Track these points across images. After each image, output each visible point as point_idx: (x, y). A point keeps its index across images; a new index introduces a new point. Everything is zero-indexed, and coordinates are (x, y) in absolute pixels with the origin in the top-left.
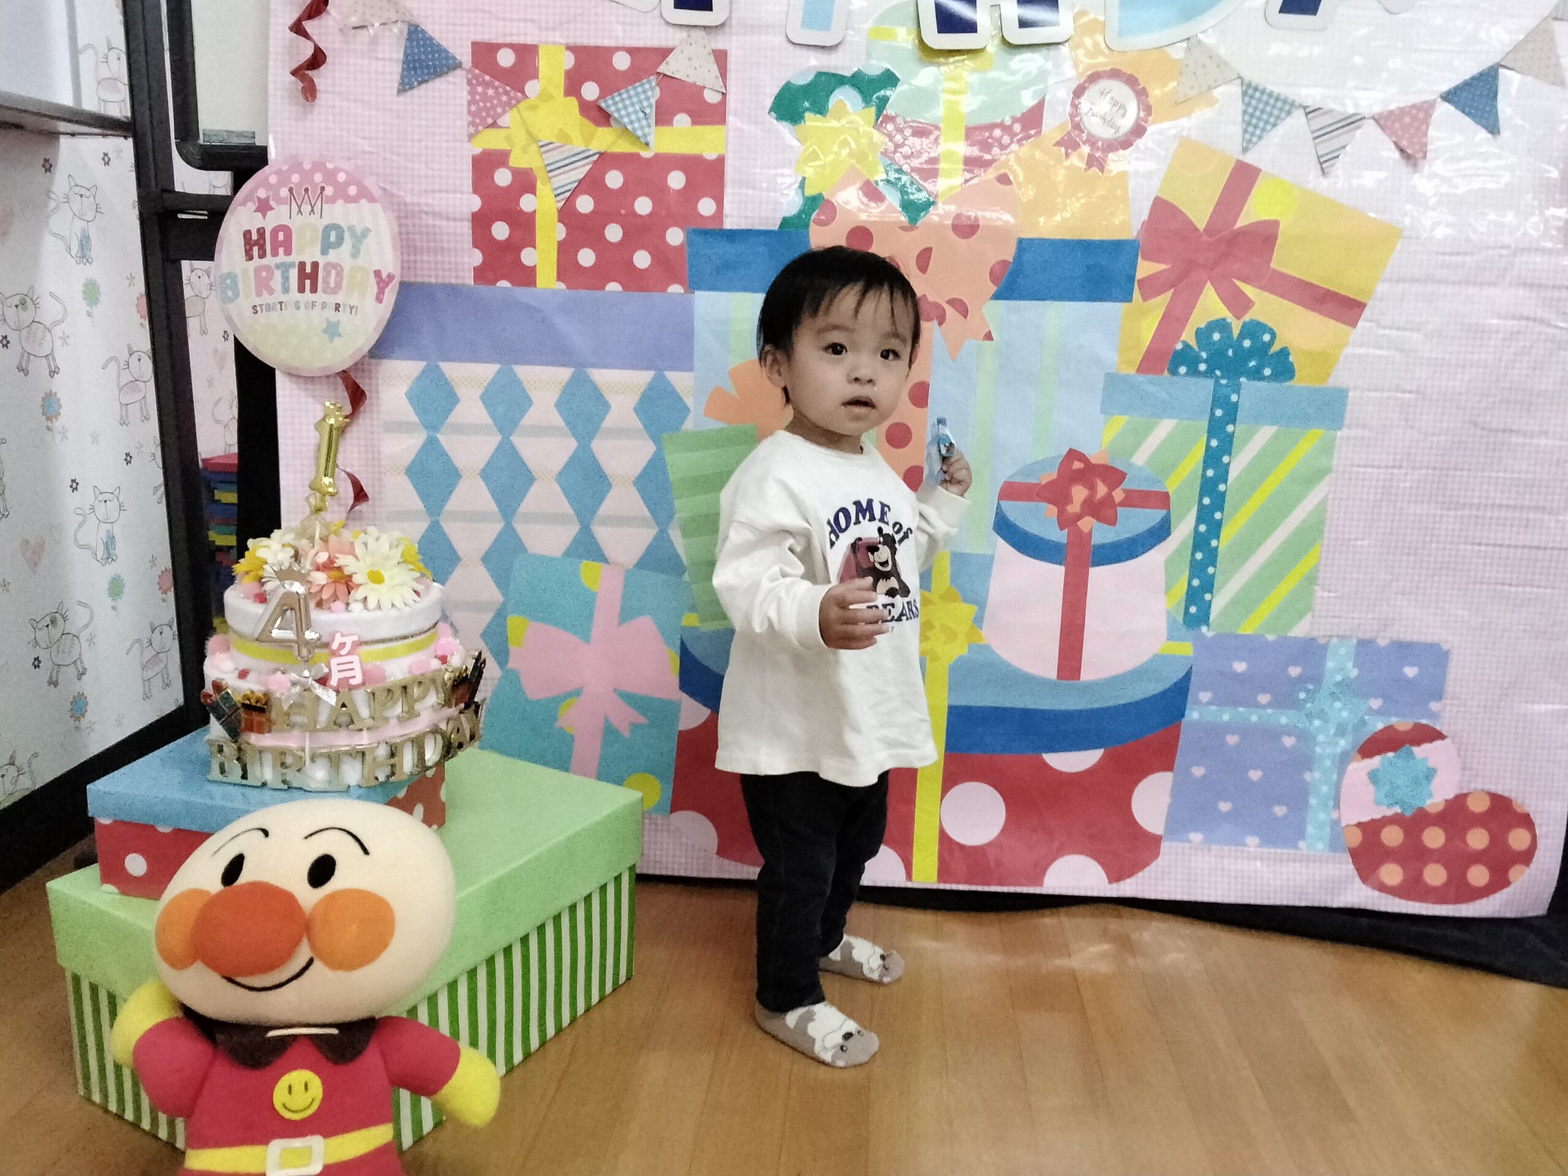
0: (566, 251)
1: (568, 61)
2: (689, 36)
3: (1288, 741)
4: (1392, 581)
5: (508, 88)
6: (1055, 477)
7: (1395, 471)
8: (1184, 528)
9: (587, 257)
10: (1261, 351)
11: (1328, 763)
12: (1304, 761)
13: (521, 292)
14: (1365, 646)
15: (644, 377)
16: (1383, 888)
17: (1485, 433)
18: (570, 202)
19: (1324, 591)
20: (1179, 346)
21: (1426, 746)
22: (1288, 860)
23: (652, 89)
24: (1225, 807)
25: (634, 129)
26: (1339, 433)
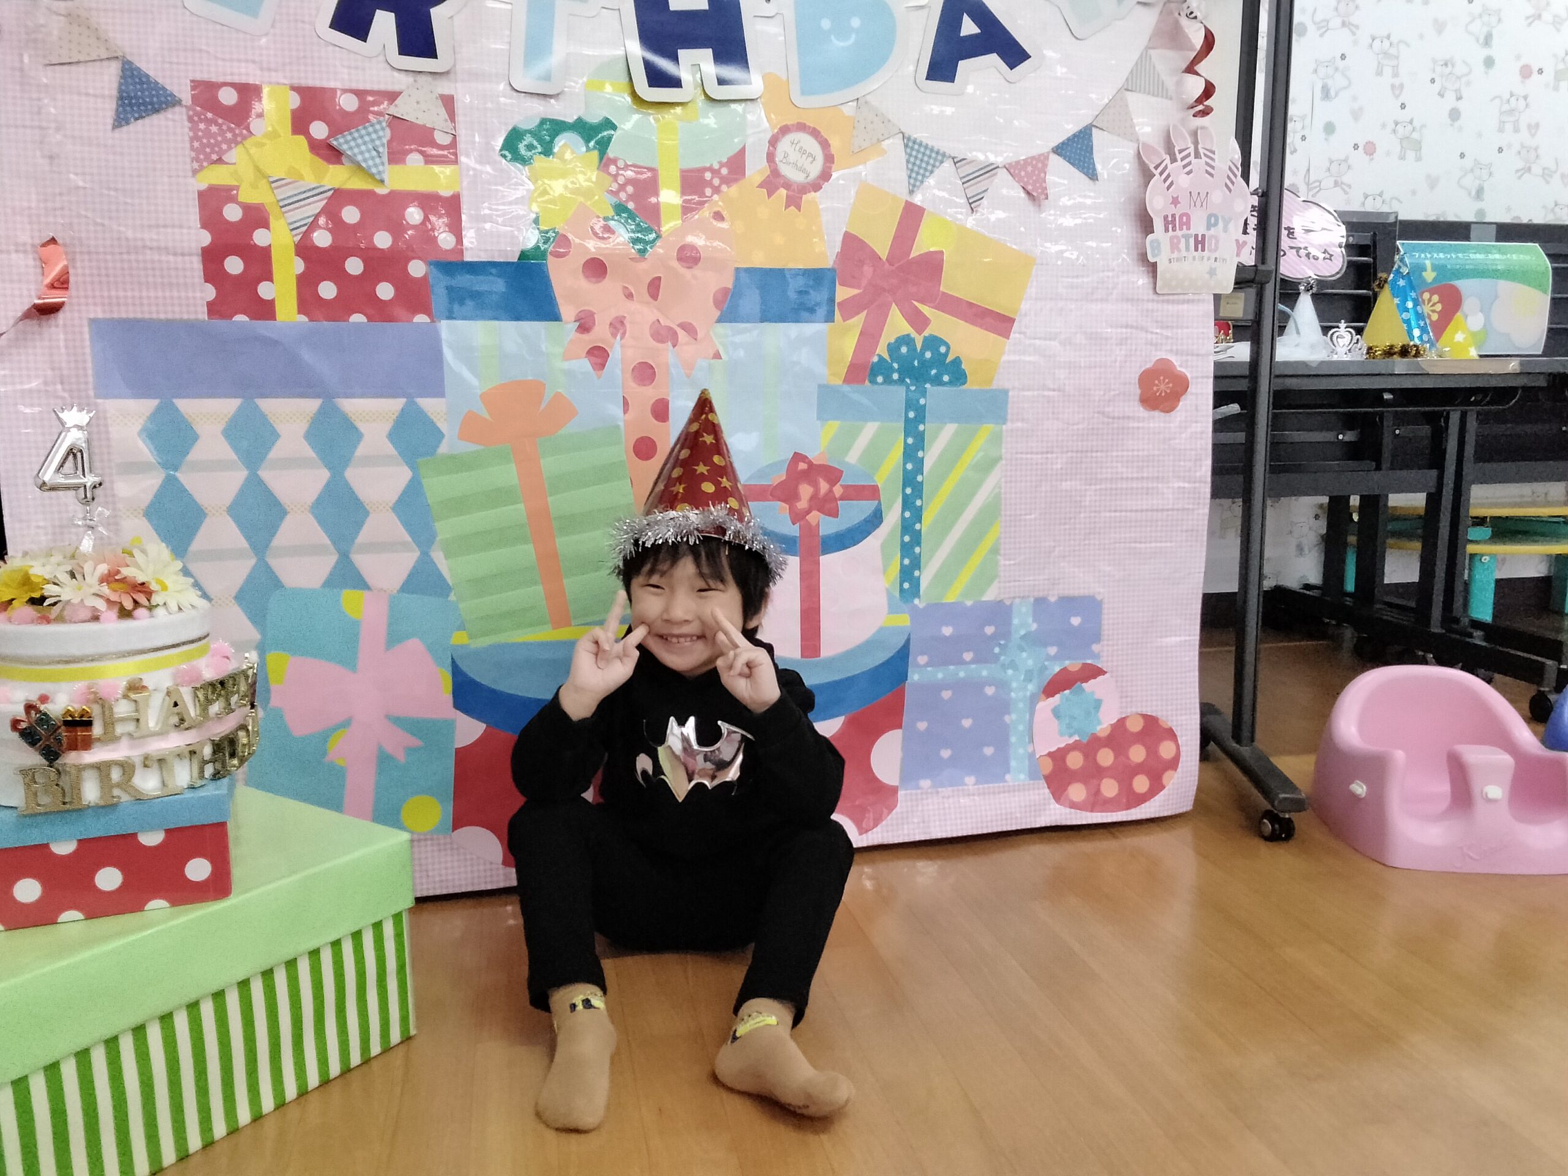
0: (306, 284)
1: (294, 101)
2: (415, 81)
3: (990, 691)
4: (1054, 547)
5: (233, 126)
6: (784, 478)
7: (1049, 456)
8: (893, 516)
9: (328, 290)
10: (940, 360)
11: (1021, 705)
12: (1002, 706)
13: (262, 327)
14: (1040, 602)
15: (396, 405)
16: (1074, 805)
17: (1110, 420)
18: (307, 235)
19: (1005, 560)
20: (875, 359)
21: (1092, 681)
22: (999, 793)
23: (383, 129)
24: (946, 754)
25: (369, 167)
26: (1004, 427)
